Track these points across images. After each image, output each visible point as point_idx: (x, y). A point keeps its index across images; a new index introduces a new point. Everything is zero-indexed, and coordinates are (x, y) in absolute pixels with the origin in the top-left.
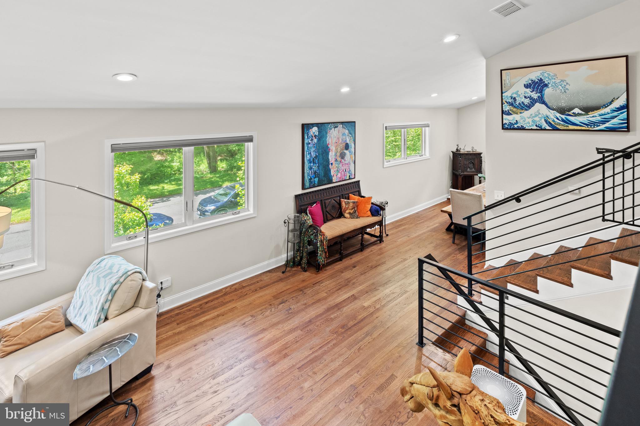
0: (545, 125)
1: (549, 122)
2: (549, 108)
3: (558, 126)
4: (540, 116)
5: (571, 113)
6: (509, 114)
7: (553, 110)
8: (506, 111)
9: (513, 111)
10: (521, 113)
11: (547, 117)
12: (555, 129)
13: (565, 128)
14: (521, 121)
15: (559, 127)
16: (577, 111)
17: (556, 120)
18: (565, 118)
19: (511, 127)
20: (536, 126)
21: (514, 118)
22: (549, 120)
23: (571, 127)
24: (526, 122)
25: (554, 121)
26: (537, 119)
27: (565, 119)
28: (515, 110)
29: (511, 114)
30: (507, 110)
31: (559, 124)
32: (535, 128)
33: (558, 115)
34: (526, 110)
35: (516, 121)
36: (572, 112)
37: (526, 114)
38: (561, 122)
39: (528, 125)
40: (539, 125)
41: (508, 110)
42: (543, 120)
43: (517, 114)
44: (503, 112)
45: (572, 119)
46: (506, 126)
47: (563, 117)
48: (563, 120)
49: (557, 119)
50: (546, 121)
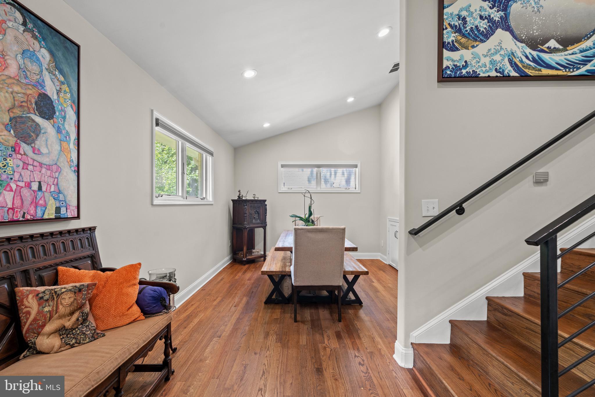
0: (510, 68)
1: (515, 63)
2: (516, 39)
3: (526, 71)
4: (502, 52)
5: (544, 48)
6: (454, 49)
7: (522, 41)
8: (449, 43)
9: (460, 44)
10: (473, 47)
11: (513, 53)
12: (524, 78)
13: (537, 73)
14: (473, 62)
15: (530, 72)
16: (553, 44)
17: (524, 59)
18: (538, 55)
19: (456, 73)
20: (496, 70)
21: (462, 56)
22: (514, 59)
23: (545, 72)
24: (480, 64)
25: (521, 61)
26: (497, 58)
27: (537, 58)
28: (463, 40)
29: (457, 49)
30: (450, 40)
31: (529, 67)
32: (493, 74)
33: (528, 51)
34: (482, 41)
35: (466, 62)
36: (547, 45)
37: (482, 48)
38: (532, 64)
39: (484, 69)
40: (500, 68)
41: (453, 41)
42: (506, 60)
43: (467, 48)
44: (442, 45)
45: (546, 57)
46: (449, 72)
47: (535, 53)
48: (534, 61)
49: (527, 57)
50: (511, 61)
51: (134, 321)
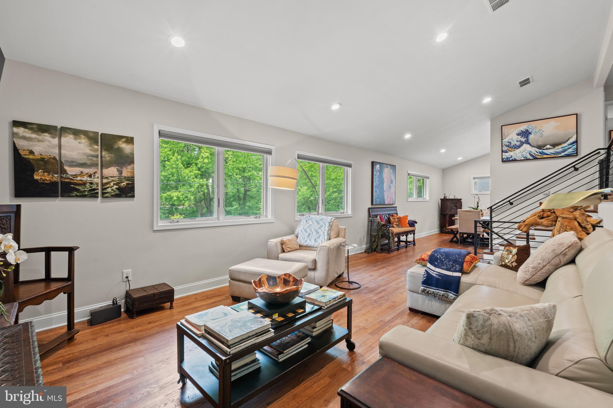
0: (529, 156)
1: (532, 154)
2: (532, 146)
3: (537, 157)
4: (526, 151)
5: (545, 148)
6: (506, 152)
7: (534, 147)
8: (504, 151)
9: (509, 150)
10: (514, 151)
11: (531, 152)
12: (535, 158)
13: (541, 157)
14: (514, 156)
15: (538, 157)
16: (548, 146)
17: (536, 153)
18: (542, 151)
19: (507, 160)
20: (524, 157)
21: (510, 154)
22: (531, 153)
23: (545, 156)
24: (517, 156)
25: (534, 154)
26: (524, 153)
27: (541, 152)
28: (510, 149)
29: (508, 152)
30: (505, 150)
31: (538, 155)
32: (523, 159)
33: (537, 150)
34: (518, 149)
35: (511, 156)
36: (546, 147)
37: (518, 151)
38: (539, 154)
39: (519, 158)
40: (525, 157)
41: (506, 150)
42: (528, 154)
43: (512, 151)
44: (502, 151)
45: (545, 151)
46: (505, 160)
47: (540, 151)
48: (540, 153)
49: (537, 152)
50: (530, 154)
51: (408, 227)
